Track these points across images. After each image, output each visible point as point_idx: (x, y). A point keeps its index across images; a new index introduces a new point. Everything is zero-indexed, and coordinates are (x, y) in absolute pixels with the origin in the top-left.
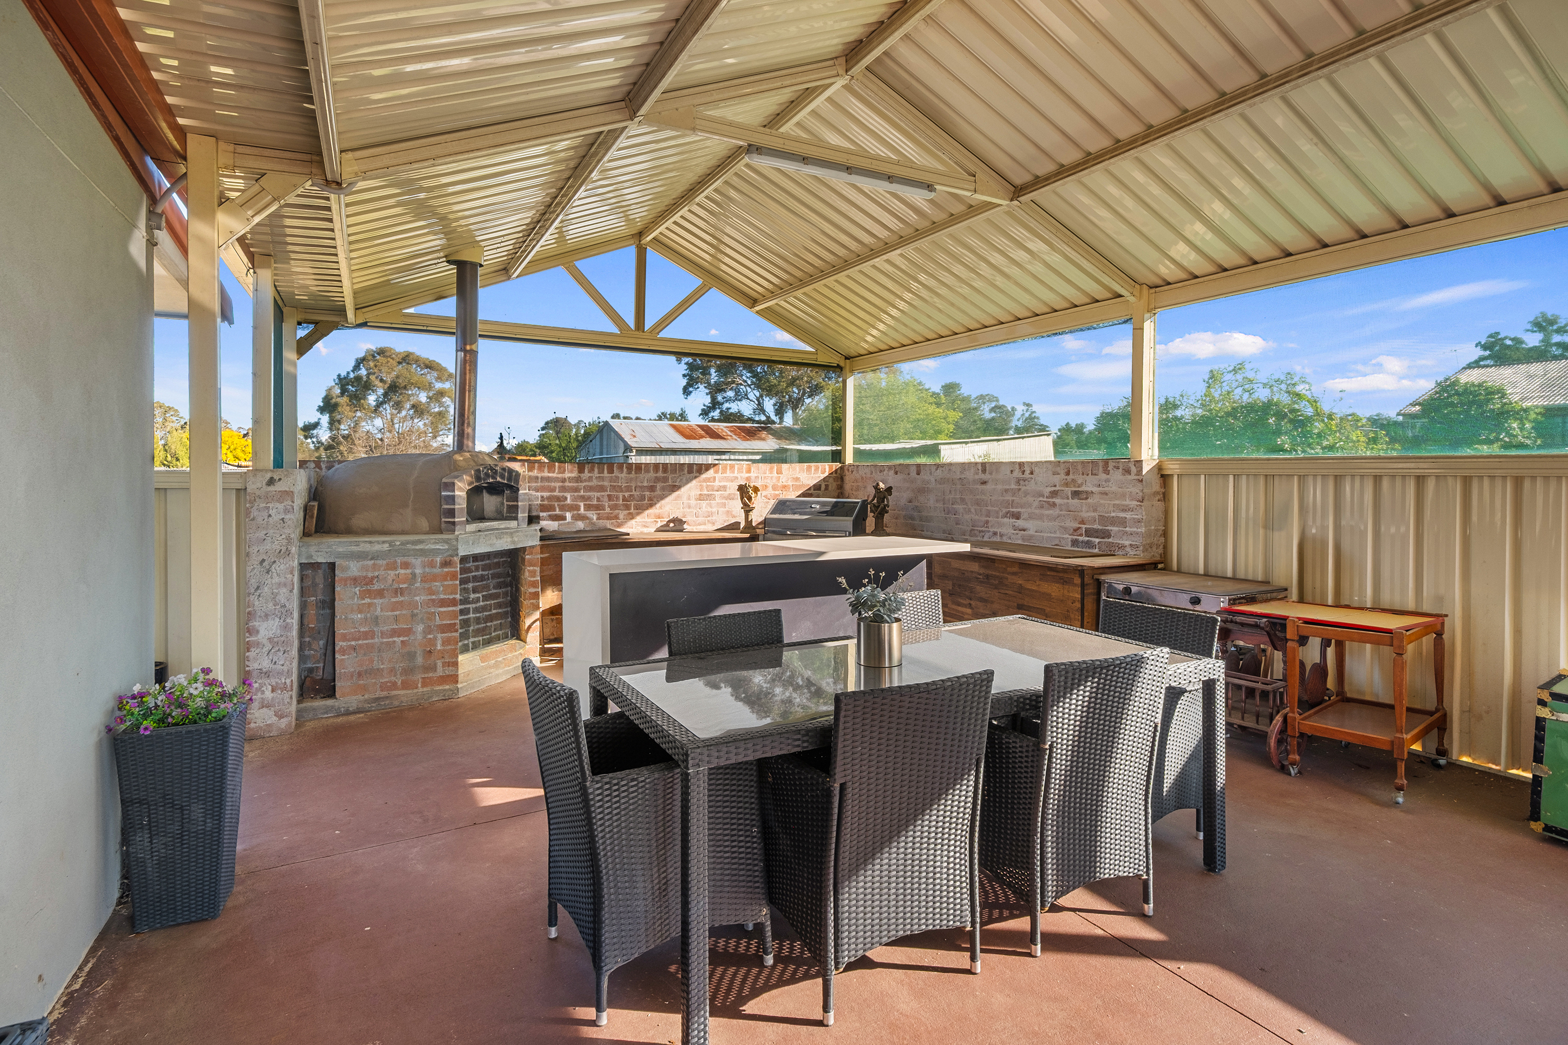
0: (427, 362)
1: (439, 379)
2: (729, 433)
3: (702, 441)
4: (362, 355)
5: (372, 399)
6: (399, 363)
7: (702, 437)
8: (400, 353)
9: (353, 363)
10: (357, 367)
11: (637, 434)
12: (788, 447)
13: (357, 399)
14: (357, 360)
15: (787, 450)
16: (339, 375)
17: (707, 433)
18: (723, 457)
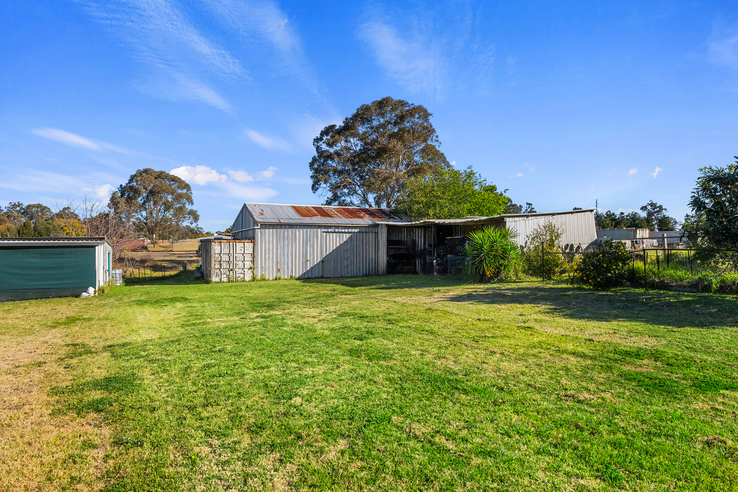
0: (173, 177)
1: (179, 187)
2: (336, 213)
3: (314, 218)
4: (134, 173)
5: (140, 200)
6: (156, 178)
7: (315, 215)
8: (156, 172)
9: (129, 178)
10: (131, 181)
11: (265, 213)
12: (379, 223)
13: (129, 200)
14: (131, 176)
15: (378, 225)
16: (121, 186)
17: (319, 212)
18: (330, 230)
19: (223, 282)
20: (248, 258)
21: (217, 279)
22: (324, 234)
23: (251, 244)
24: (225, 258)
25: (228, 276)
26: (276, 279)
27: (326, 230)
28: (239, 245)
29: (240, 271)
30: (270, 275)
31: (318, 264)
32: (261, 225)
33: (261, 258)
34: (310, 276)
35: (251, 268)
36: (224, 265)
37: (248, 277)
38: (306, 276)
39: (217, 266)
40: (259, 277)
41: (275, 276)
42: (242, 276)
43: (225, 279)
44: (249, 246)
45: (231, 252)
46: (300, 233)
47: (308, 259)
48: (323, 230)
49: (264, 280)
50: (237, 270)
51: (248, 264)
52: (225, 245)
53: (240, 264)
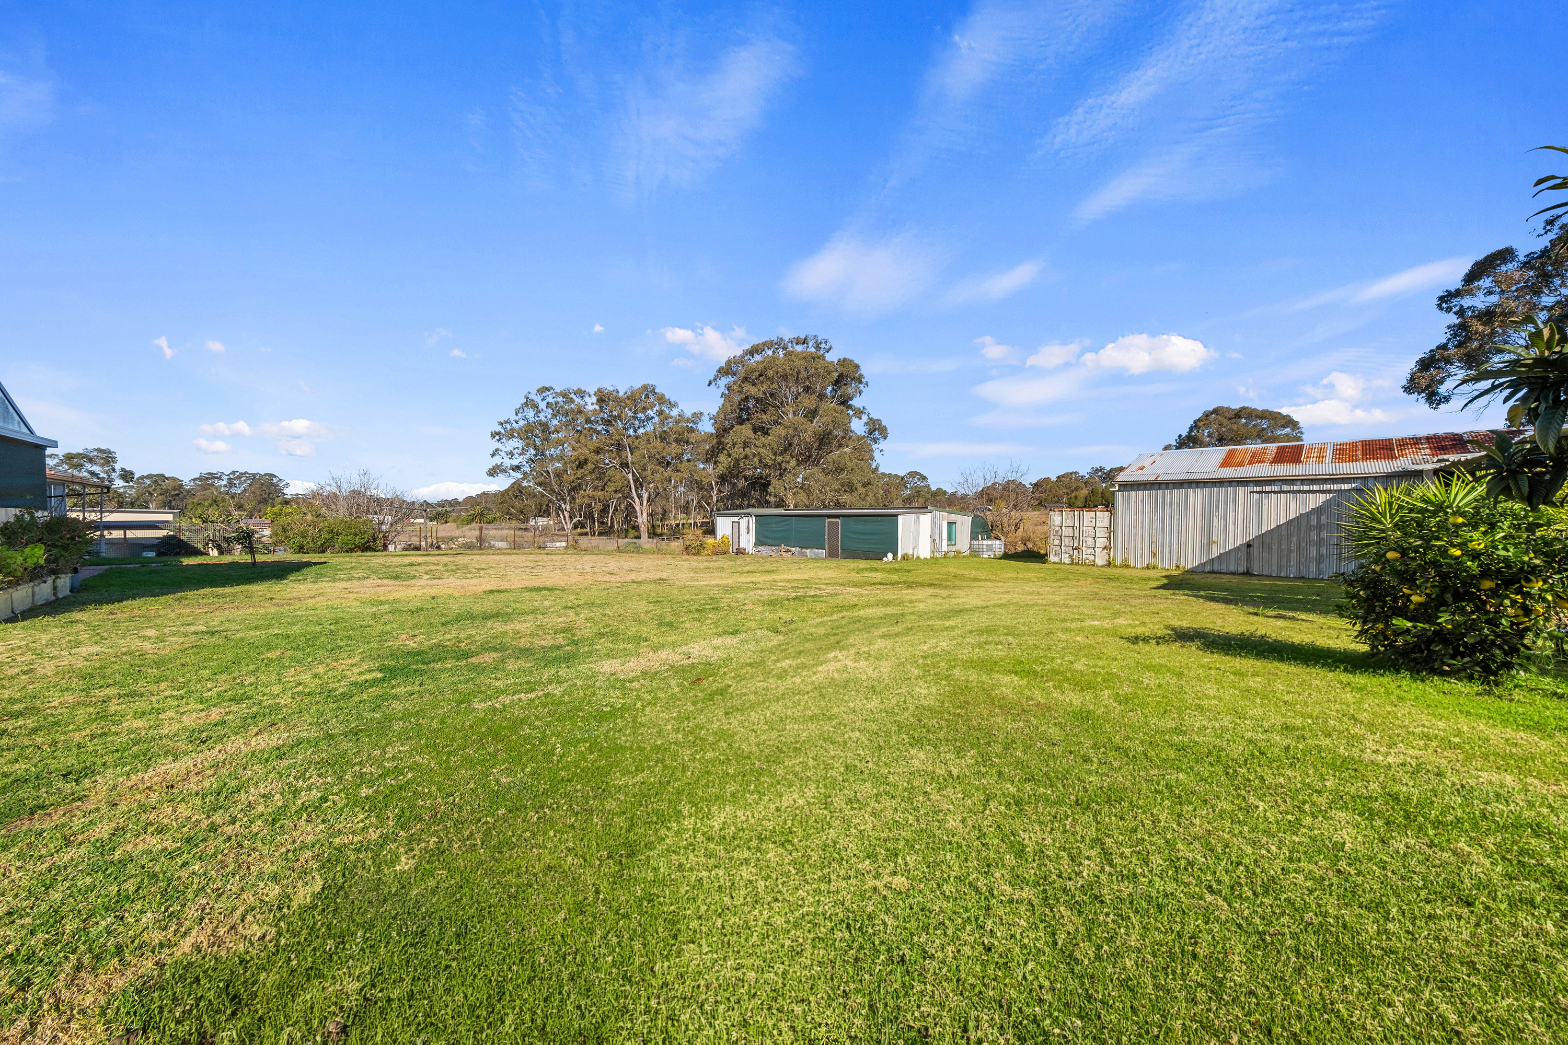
2: (1328, 453)
17: (1278, 456)
18: (1268, 488)
19: (1065, 564)
20: (1101, 533)
21: (1056, 559)
22: (1256, 496)
23: (1107, 514)
24: (1067, 532)
25: (1071, 556)
26: (1148, 568)
27: (1258, 489)
28: (1088, 515)
29: (1089, 551)
30: (1139, 560)
31: (1237, 549)
32: (1120, 485)
33: (1123, 535)
34: (1216, 568)
35: (1105, 548)
36: (1066, 541)
37: (1100, 561)
38: (1208, 568)
39: (1057, 542)
40: (1118, 562)
41: (1146, 562)
42: (1092, 558)
43: (1067, 560)
44: (1103, 517)
45: (1077, 524)
46: (1196, 497)
47: (1215, 539)
48: (1250, 489)
49: (1127, 566)
50: (1084, 549)
51: (1101, 542)
52: (1067, 515)
53: (1090, 541)
